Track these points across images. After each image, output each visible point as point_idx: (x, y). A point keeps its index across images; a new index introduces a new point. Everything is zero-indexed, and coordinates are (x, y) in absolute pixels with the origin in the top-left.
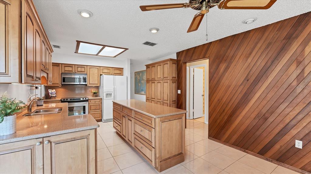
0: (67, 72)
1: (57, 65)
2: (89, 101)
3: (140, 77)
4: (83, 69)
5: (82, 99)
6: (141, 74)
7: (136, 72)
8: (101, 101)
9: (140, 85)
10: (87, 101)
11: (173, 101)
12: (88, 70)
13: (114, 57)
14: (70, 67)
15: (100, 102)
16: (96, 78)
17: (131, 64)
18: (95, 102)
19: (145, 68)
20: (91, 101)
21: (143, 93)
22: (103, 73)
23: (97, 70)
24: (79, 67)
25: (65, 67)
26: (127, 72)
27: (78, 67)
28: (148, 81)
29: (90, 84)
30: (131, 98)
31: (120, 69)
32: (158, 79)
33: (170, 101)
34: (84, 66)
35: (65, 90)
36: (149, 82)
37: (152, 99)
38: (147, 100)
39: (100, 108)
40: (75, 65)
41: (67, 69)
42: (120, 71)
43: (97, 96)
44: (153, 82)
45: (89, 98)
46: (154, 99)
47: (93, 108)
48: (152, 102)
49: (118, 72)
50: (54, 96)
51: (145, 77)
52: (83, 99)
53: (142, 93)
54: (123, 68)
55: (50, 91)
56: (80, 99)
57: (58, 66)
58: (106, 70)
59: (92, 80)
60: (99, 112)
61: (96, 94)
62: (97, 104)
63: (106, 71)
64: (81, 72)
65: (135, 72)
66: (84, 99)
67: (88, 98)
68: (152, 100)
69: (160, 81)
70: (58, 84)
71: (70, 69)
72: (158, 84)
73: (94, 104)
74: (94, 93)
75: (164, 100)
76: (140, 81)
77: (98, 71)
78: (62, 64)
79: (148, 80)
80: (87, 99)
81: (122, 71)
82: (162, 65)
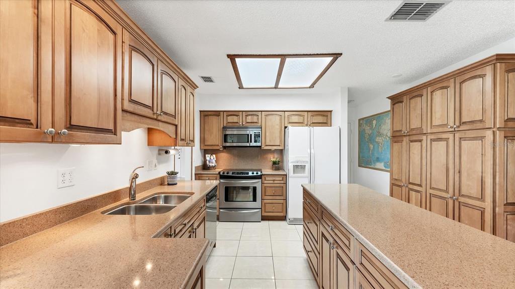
0: (230, 125)
1: (218, 113)
2: (263, 177)
3: (371, 128)
4: (255, 119)
5: (250, 174)
6: (374, 122)
7: (363, 119)
8: (285, 179)
9: (372, 146)
10: (260, 177)
11: (507, 204)
12: (263, 119)
13: (310, 87)
14: (235, 117)
15: (282, 182)
16: (277, 134)
17: (349, 102)
18: (274, 181)
19: (387, 106)
20: (267, 179)
21: (380, 165)
22: (290, 123)
23: (278, 118)
24: (249, 115)
25: (228, 116)
26: (340, 119)
27: (247, 116)
28: (397, 137)
29: (266, 146)
30: (350, 182)
31: (325, 114)
32: (435, 130)
33: (494, 201)
34: (256, 113)
35: (230, 155)
36: (400, 139)
37: (411, 186)
38: (395, 184)
39: (282, 192)
40: (242, 111)
41: (231, 119)
42: (325, 118)
43: (278, 169)
44: (414, 138)
45: (263, 173)
46: (420, 185)
47: (269, 192)
48: (413, 194)
49: (320, 119)
50: (213, 165)
51: (387, 128)
52: (253, 173)
53: (376, 167)
54: (331, 111)
55: (208, 157)
56: (248, 173)
57: (219, 115)
58: (297, 117)
59: (270, 139)
60: (282, 201)
61: (277, 165)
62: (278, 185)
63: (295, 119)
64: (252, 124)
65: (359, 120)
66: (255, 174)
67: (261, 172)
68: (412, 190)
69: (444, 136)
70: (218, 145)
71: (235, 119)
72: (434, 143)
73: (272, 185)
74: (274, 163)
75: (463, 196)
76: (371, 139)
77: (281, 119)
78: (224, 111)
79: (398, 134)
80: (259, 173)
81: (329, 117)
82: (452, 85)
